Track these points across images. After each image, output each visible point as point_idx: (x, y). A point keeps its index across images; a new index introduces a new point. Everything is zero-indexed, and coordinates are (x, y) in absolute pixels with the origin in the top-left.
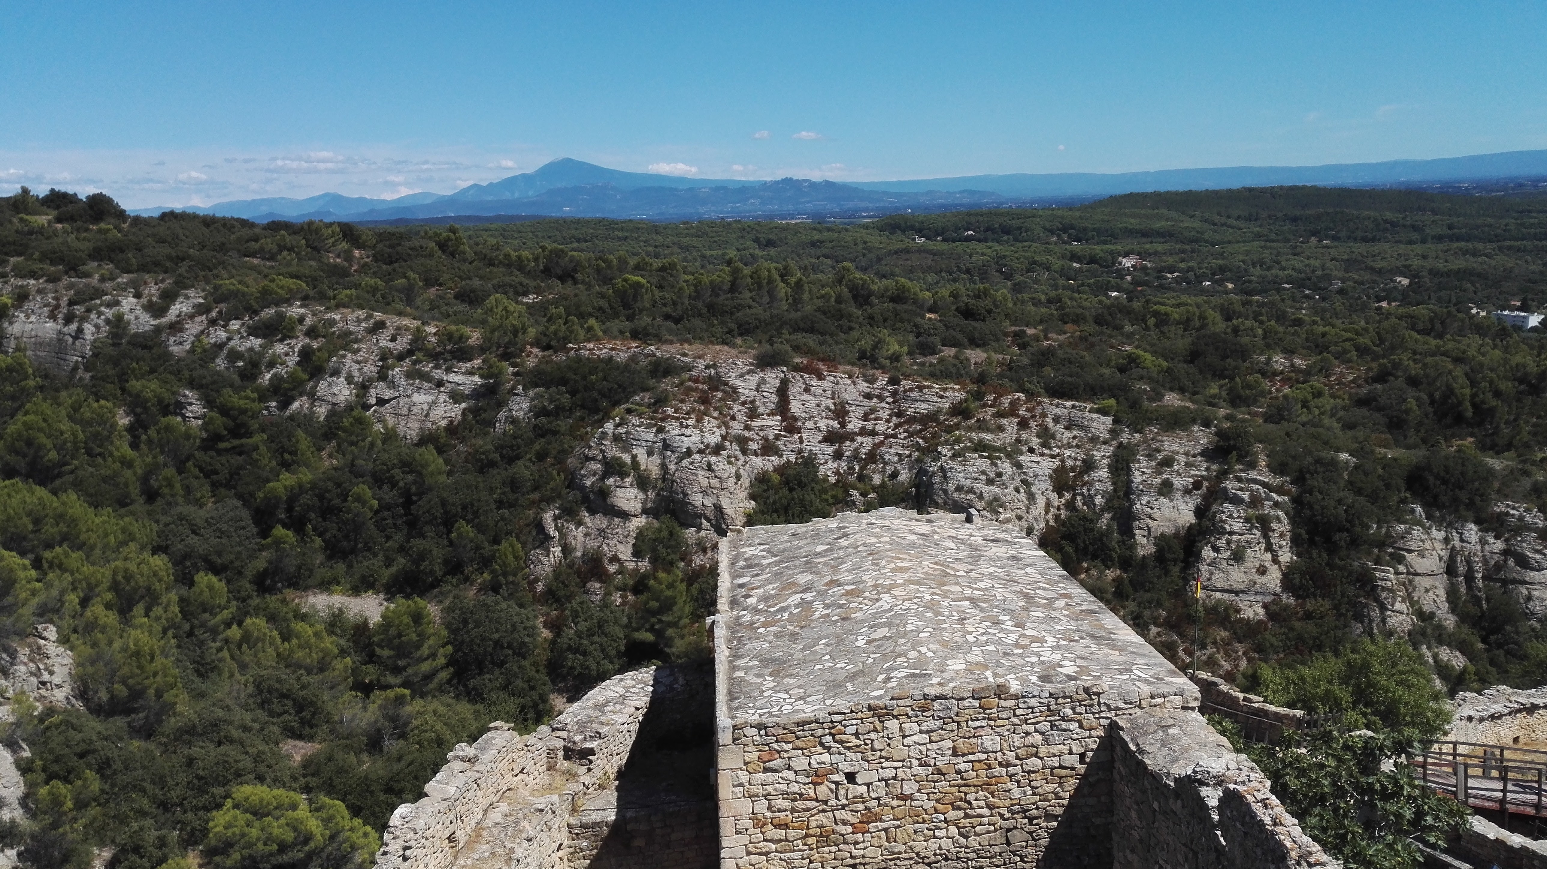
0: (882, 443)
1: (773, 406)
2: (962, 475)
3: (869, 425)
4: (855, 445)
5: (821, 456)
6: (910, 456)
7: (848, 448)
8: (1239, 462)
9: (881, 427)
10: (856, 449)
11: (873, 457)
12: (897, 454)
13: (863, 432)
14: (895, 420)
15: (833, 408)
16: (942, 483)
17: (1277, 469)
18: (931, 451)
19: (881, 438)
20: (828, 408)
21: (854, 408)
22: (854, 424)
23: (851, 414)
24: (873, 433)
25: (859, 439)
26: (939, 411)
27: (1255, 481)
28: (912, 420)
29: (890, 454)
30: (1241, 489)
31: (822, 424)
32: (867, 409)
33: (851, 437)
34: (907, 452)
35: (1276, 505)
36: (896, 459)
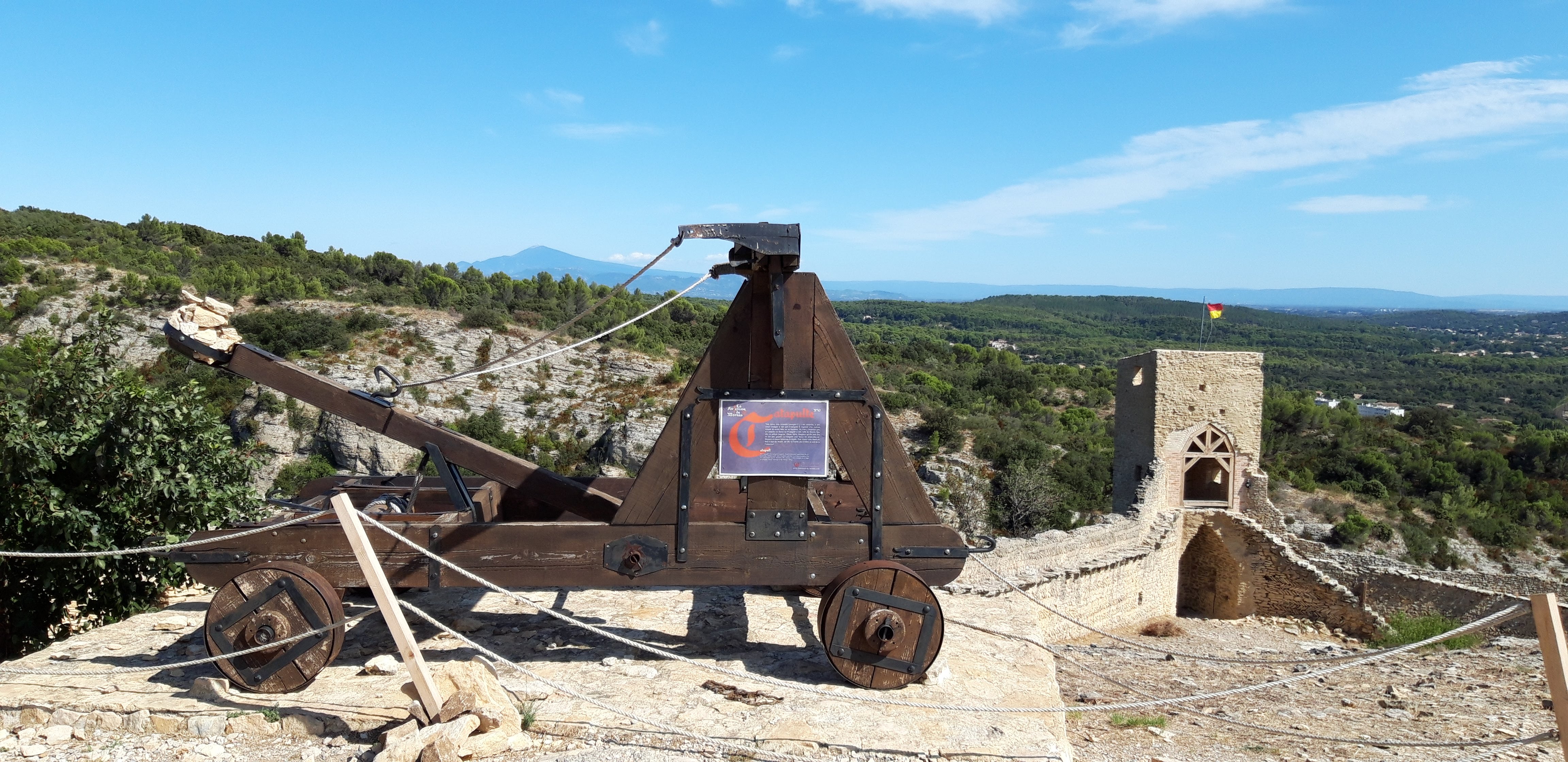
0: (579, 405)
1: (471, 365)
2: (642, 435)
3: (568, 388)
4: (552, 405)
5: (511, 414)
6: (602, 418)
7: (542, 408)
8: (942, 443)
9: (581, 391)
10: (550, 410)
11: (565, 417)
12: (590, 415)
13: (564, 394)
14: (597, 385)
15: (535, 370)
16: (620, 442)
17: (982, 452)
18: (623, 414)
19: (579, 401)
20: (529, 370)
21: (558, 372)
22: (553, 386)
23: (554, 378)
24: (571, 395)
25: (556, 400)
26: (643, 379)
27: (956, 462)
28: (616, 386)
29: (583, 415)
30: (940, 469)
31: (521, 385)
32: (571, 374)
33: (547, 398)
34: (601, 415)
35: (977, 487)
36: (588, 419)
